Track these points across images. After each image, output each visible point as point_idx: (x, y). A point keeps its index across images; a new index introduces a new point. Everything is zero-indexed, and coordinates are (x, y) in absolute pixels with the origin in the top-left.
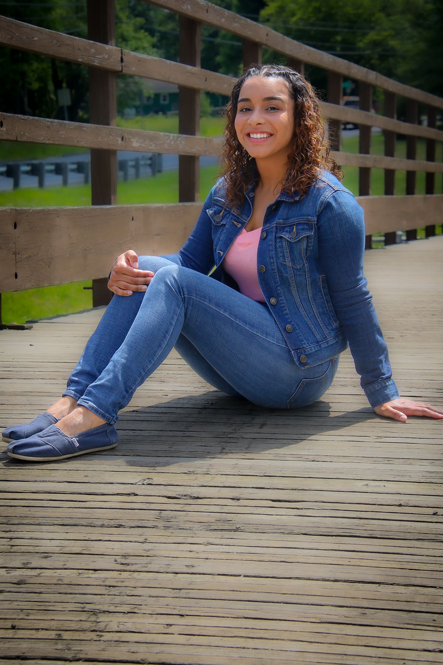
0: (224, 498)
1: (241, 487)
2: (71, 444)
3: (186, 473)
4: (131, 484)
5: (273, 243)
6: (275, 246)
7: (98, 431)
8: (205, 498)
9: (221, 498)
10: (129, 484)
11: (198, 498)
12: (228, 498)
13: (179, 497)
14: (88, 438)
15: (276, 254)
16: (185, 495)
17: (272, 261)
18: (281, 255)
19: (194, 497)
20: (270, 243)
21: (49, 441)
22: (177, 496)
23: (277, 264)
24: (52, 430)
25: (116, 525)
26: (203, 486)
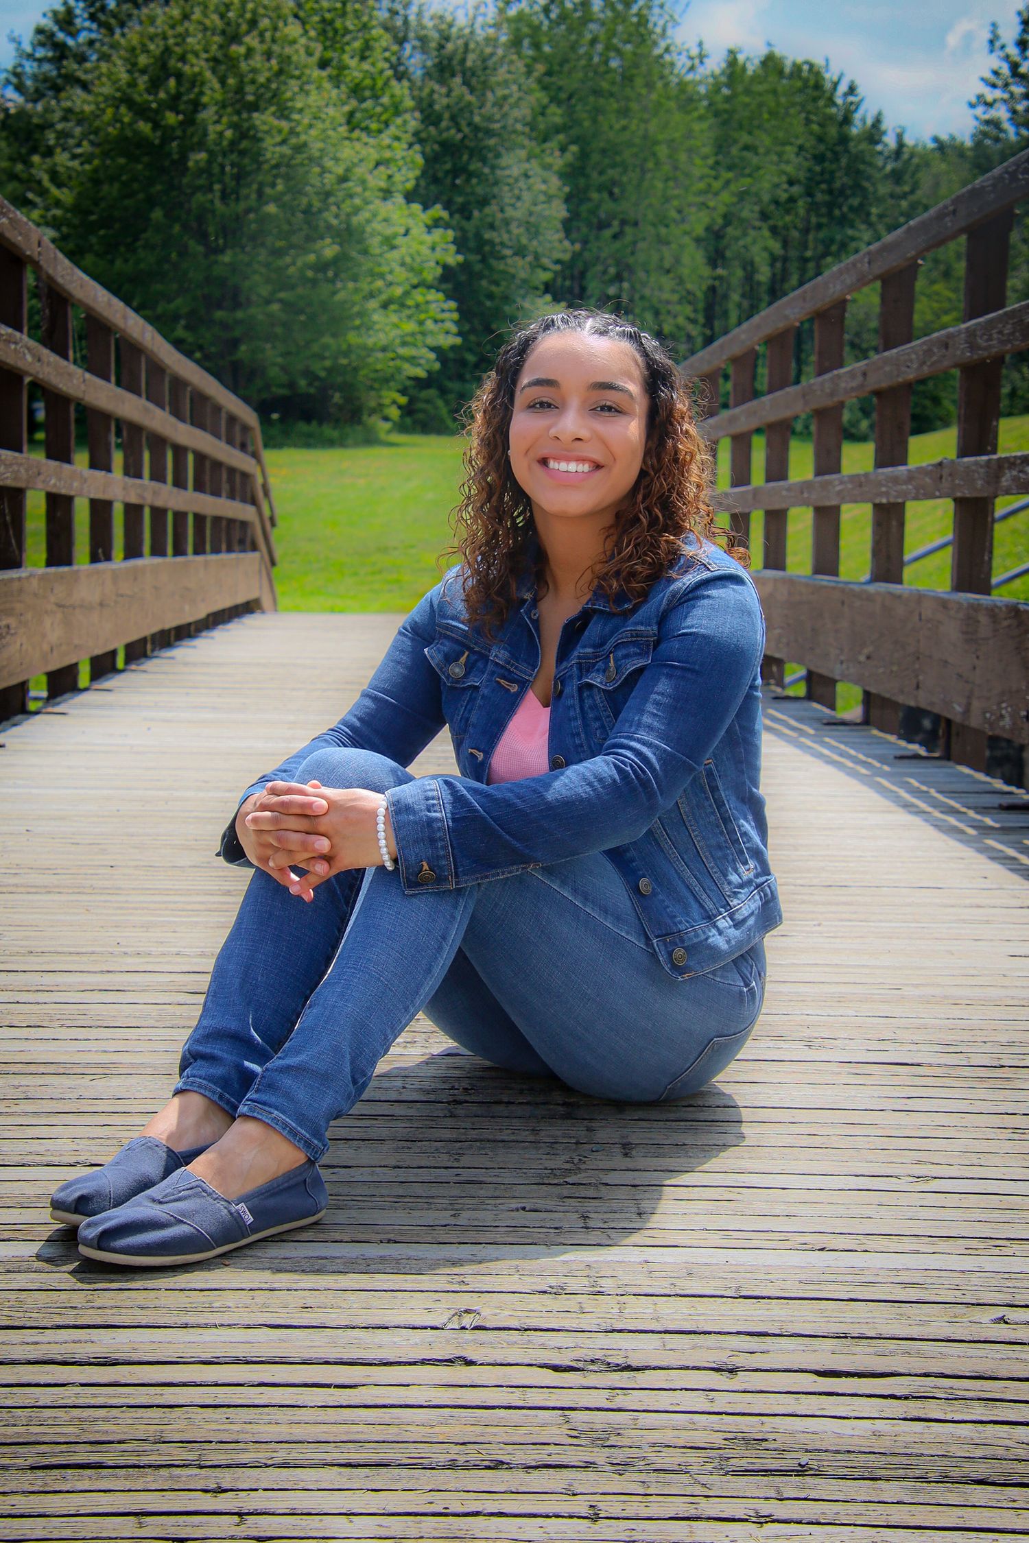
0: (694, 1368)
1: (710, 1333)
2: (237, 1218)
3: (545, 1292)
4: (433, 1328)
5: (577, 702)
6: (582, 708)
7: (291, 1182)
8: (647, 1368)
9: (687, 1368)
10: (426, 1328)
11: (629, 1368)
12: (705, 1369)
13: (580, 1365)
14: (271, 1202)
15: (586, 725)
16: (592, 1361)
17: (577, 742)
18: (597, 724)
19: (618, 1365)
20: (570, 702)
21: (183, 1214)
22: (574, 1364)
23: (590, 747)
24: (184, 1184)
25: (487, 1463)
26: (613, 1331)
